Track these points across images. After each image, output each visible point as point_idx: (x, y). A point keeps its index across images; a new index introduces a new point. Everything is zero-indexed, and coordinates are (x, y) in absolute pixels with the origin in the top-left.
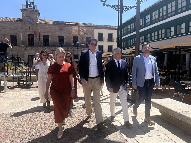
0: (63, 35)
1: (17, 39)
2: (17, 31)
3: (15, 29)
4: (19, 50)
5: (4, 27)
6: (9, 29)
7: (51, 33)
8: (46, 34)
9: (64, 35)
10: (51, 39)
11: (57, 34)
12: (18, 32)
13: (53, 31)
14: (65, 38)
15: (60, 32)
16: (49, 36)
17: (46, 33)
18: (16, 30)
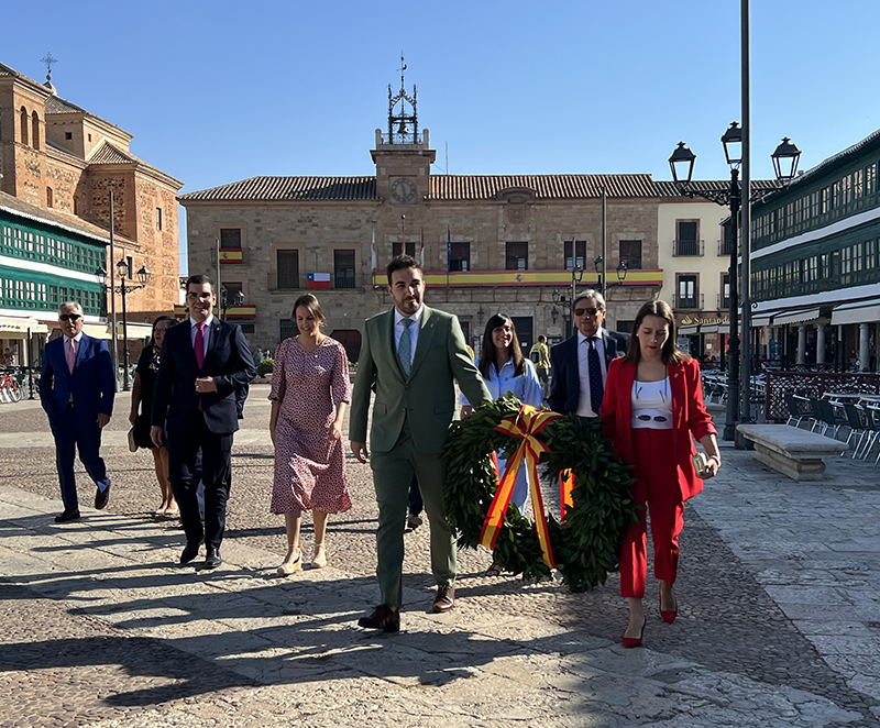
0: (523, 240)
1: (358, 263)
2: (357, 232)
3: (350, 228)
4: (362, 302)
5: (315, 221)
6: (331, 226)
7: (476, 236)
8: (459, 239)
9: (527, 238)
10: (476, 257)
11: (500, 237)
12: (361, 235)
13: (484, 224)
14: (532, 253)
15: (512, 226)
16: (471, 246)
17: (460, 233)
18: (354, 229)
